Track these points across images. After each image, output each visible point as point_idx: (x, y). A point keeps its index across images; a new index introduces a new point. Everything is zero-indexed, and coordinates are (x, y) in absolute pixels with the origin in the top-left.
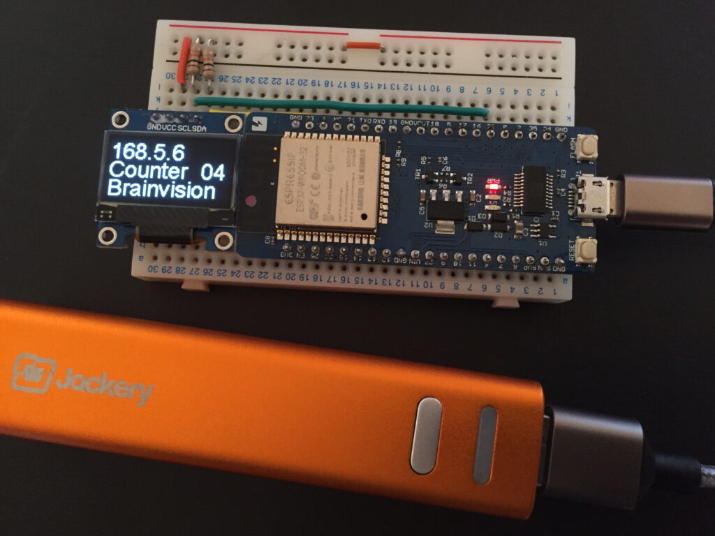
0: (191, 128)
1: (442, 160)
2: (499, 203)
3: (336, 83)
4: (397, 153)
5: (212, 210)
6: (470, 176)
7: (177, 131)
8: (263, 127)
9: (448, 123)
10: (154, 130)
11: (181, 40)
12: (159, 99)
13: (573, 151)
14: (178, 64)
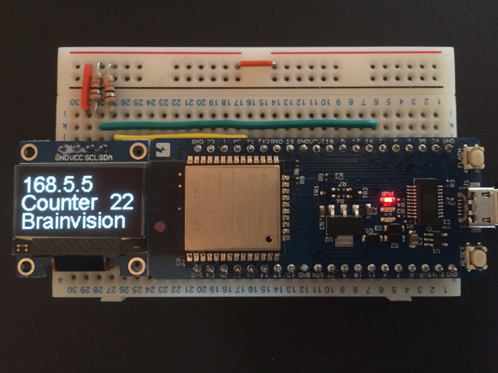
0: (97, 158)
1: (339, 175)
2: (394, 214)
3: (232, 102)
4: (296, 171)
5: (123, 239)
6: (365, 190)
7: (84, 161)
8: (166, 153)
9: (342, 140)
10: (62, 161)
11: (82, 67)
12: (65, 126)
13: (460, 161)
14: (80, 90)
